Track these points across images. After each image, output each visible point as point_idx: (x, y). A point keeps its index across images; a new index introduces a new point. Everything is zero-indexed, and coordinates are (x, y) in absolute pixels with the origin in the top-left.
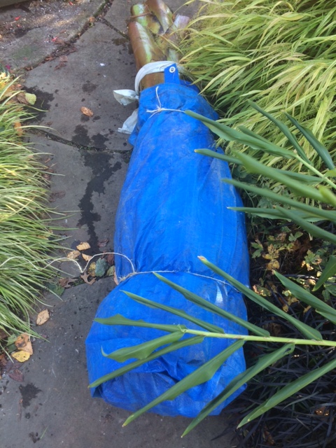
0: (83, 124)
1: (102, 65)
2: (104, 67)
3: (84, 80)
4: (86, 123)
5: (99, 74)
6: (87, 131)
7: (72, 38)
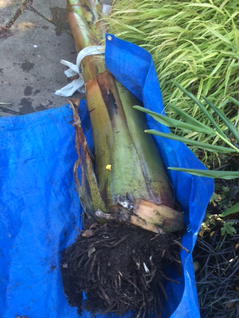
0: (27, 97)
1: (35, 46)
2: (37, 48)
3: (22, 59)
4: (30, 96)
5: (34, 55)
6: (31, 103)
7: (7, 24)
